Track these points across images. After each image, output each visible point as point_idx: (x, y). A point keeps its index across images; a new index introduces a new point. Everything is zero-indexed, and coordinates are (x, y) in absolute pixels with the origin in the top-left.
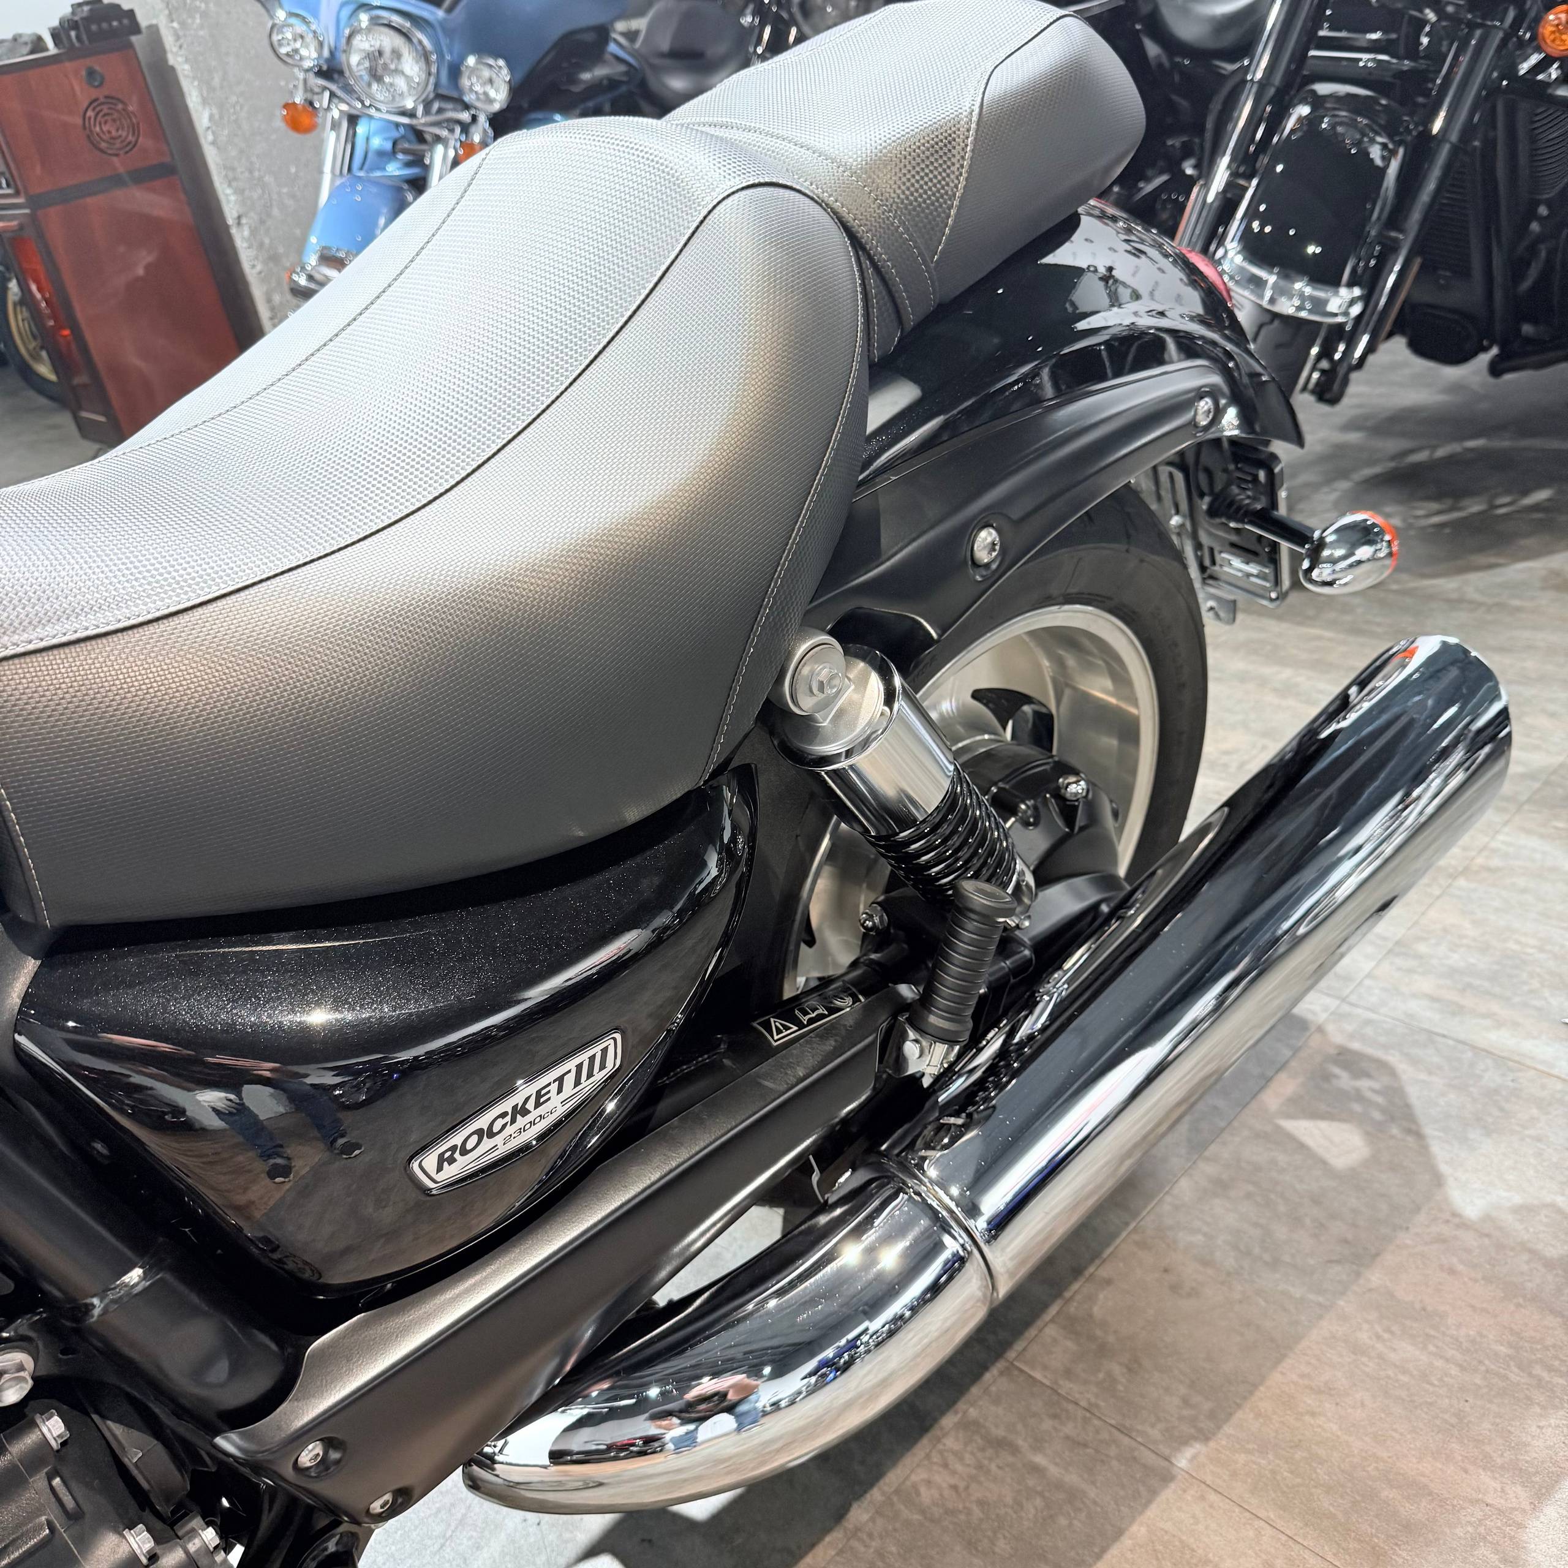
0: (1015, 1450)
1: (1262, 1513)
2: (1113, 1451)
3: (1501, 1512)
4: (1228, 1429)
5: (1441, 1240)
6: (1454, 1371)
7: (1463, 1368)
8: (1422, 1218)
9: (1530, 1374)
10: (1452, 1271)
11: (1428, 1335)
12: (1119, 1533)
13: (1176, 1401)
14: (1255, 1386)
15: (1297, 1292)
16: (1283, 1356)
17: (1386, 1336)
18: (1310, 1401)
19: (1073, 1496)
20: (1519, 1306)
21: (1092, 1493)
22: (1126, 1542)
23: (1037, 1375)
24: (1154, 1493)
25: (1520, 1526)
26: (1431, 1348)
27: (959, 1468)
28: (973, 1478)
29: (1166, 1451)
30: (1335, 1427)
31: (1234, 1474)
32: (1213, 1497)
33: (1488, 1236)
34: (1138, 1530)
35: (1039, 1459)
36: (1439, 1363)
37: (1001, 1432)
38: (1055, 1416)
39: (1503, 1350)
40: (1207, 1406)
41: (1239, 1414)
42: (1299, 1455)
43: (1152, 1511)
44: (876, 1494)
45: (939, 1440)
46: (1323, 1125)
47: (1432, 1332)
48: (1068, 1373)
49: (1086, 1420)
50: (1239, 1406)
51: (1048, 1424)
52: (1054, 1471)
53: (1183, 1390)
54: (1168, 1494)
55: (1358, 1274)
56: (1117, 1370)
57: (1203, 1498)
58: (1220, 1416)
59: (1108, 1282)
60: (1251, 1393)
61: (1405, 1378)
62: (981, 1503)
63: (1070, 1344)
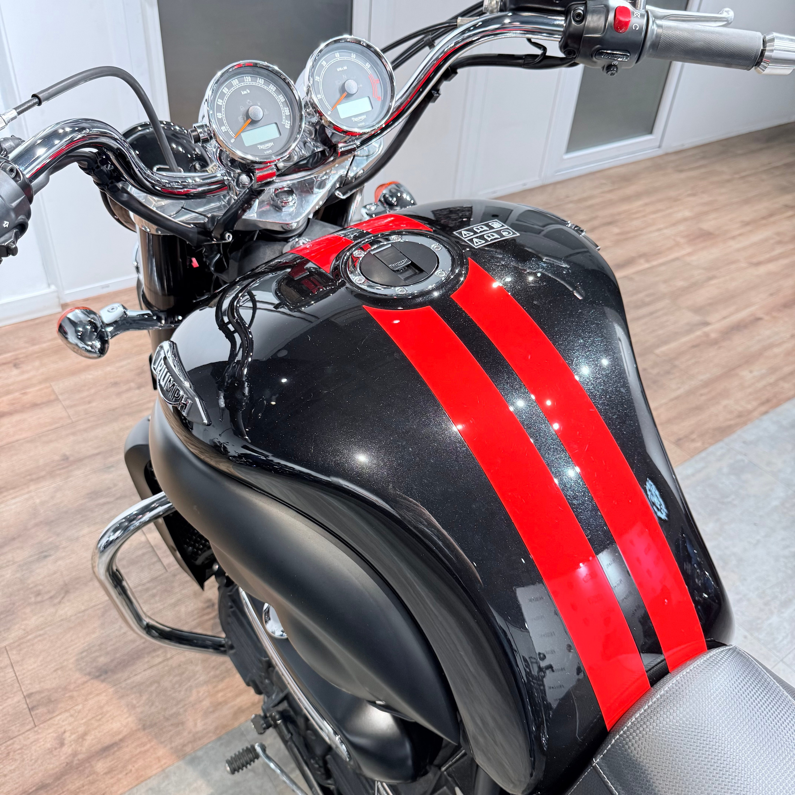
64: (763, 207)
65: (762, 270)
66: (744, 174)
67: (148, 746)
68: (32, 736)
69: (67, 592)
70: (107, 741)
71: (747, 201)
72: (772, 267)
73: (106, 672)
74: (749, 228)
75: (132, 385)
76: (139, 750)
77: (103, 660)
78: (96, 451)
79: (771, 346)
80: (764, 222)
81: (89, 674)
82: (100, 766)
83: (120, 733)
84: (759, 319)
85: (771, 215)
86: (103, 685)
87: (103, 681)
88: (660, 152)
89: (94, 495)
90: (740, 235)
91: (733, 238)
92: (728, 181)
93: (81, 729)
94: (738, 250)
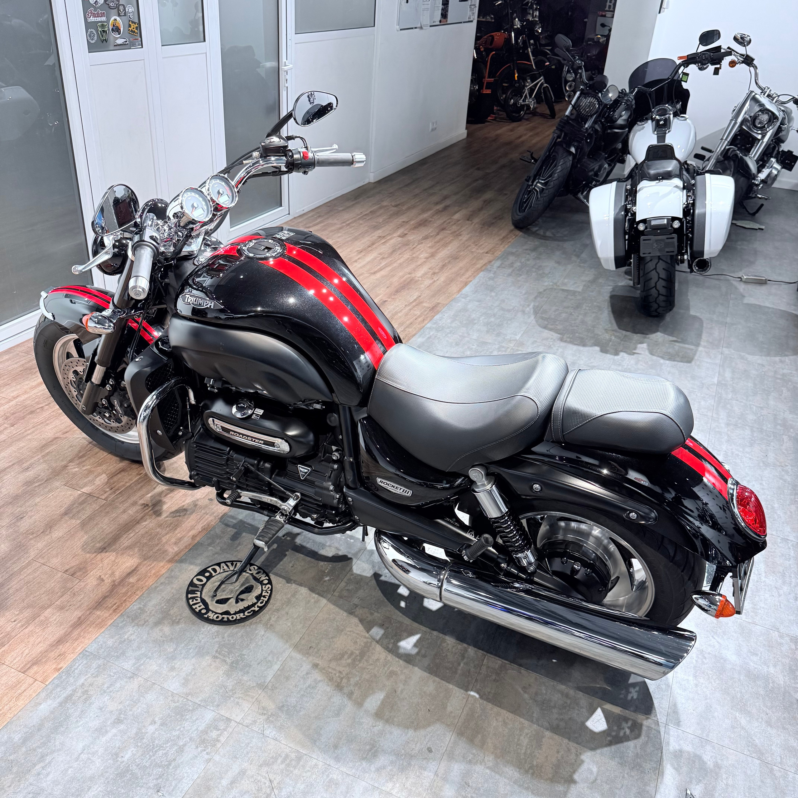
0: (463, 659)
1: (464, 710)
2: (470, 679)
3: (483, 760)
4: (485, 702)
5: (569, 750)
6: (523, 751)
7: (525, 753)
8: (575, 745)
9: (529, 769)
10: (558, 752)
11: (532, 746)
12: (449, 682)
13: (489, 690)
14: (500, 707)
15: (535, 715)
16: (512, 713)
17: (528, 736)
18: (501, 719)
19: (455, 672)
20: (552, 768)
21: (457, 676)
22: (447, 684)
23: (485, 661)
24: (461, 688)
25: (481, 764)
26: (528, 746)
27: (454, 649)
28: (452, 652)
29: (474, 689)
30: (494, 724)
31: (473, 704)
32: (465, 700)
33: (576, 761)
34: (451, 686)
35: (462, 665)
36: (524, 748)
37: (466, 656)
38: (475, 666)
39: (535, 763)
40: (490, 697)
41: (490, 704)
42: (483, 717)
43: (456, 688)
44: (441, 635)
45: (460, 644)
46: (604, 719)
47: (534, 747)
48: (488, 667)
49: (476, 672)
50: (493, 704)
51: (472, 665)
52: (460, 668)
53: (493, 692)
54: (462, 691)
55: (547, 729)
56: (494, 677)
57: (464, 698)
58: (488, 700)
59: (520, 673)
60: (498, 706)
61: (516, 740)
62: (447, 655)
63: (497, 666)
64: (366, 240)
65: (378, 275)
66: (348, 223)
67: (153, 565)
68: (82, 584)
69: (51, 527)
70: (129, 571)
71: (356, 239)
72: (383, 273)
73: (105, 548)
74: (363, 254)
75: (6, 425)
76: (149, 568)
77: (98, 545)
78: (10, 464)
79: (396, 313)
80: (370, 249)
81: (95, 552)
82: (132, 580)
83: (133, 566)
84: (386, 301)
85: (373, 244)
86: (107, 554)
87: (106, 552)
88: (290, 217)
89: (28, 483)
90: (359, 259)
91: (356, 261)
92: (341, 228)
93: (110, 572)
94: (361, 268)
